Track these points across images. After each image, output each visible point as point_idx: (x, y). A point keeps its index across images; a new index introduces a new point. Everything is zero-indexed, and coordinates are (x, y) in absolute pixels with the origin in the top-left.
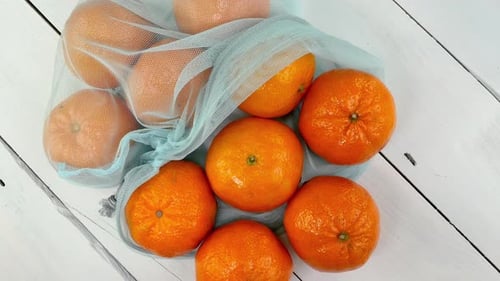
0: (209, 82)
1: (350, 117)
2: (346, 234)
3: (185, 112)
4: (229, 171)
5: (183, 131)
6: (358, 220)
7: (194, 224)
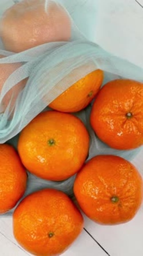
0: (26, 88)
1: (126, 115)
2: (116, 197)
3: (8, 109)
4: (35, 150)
5: (5, 123)
6: (125, 186)
7: (12, 188)
